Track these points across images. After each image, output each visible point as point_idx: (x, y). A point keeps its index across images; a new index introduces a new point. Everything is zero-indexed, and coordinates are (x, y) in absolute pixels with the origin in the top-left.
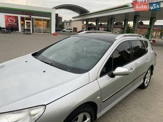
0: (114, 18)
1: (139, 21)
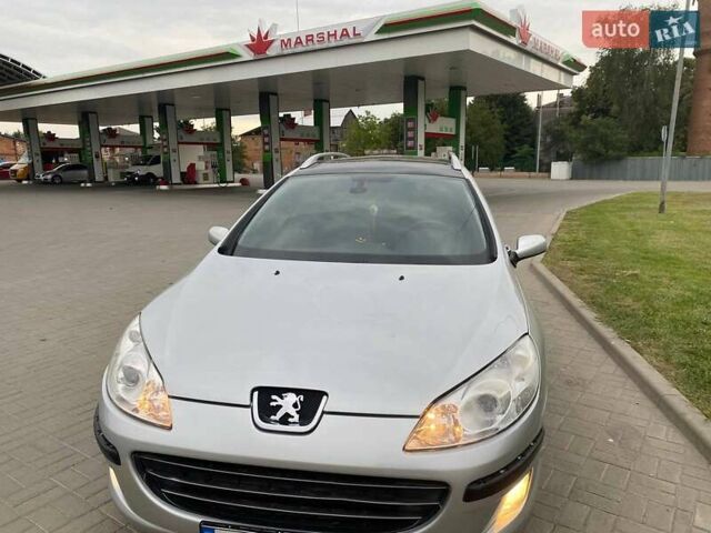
0: (173, 105)
1: (281, 115)
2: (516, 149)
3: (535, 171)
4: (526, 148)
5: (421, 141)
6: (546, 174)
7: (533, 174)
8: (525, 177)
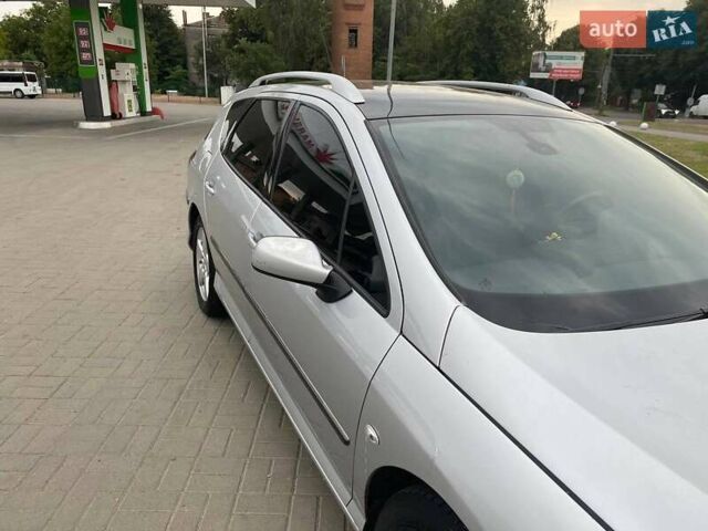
2: (168, 69)
3: (204, 95)
4: (179, 69)
5: (100, 54)
6: (217, 100)
7: (202, 99)
8: (195, 102)
